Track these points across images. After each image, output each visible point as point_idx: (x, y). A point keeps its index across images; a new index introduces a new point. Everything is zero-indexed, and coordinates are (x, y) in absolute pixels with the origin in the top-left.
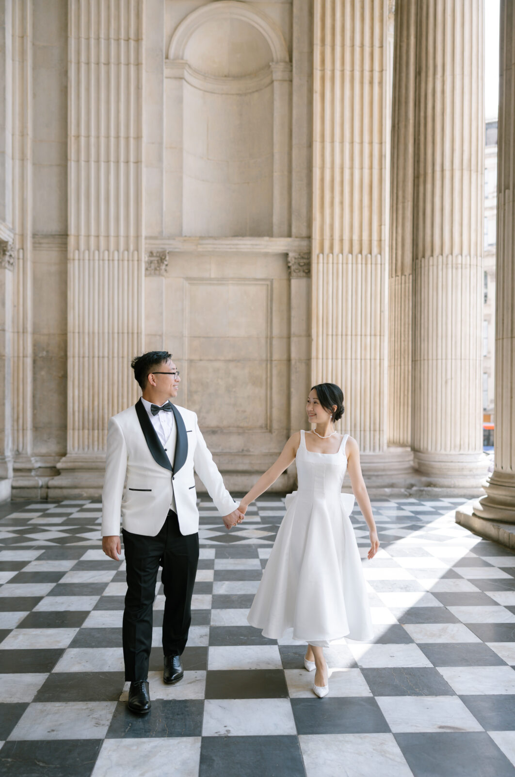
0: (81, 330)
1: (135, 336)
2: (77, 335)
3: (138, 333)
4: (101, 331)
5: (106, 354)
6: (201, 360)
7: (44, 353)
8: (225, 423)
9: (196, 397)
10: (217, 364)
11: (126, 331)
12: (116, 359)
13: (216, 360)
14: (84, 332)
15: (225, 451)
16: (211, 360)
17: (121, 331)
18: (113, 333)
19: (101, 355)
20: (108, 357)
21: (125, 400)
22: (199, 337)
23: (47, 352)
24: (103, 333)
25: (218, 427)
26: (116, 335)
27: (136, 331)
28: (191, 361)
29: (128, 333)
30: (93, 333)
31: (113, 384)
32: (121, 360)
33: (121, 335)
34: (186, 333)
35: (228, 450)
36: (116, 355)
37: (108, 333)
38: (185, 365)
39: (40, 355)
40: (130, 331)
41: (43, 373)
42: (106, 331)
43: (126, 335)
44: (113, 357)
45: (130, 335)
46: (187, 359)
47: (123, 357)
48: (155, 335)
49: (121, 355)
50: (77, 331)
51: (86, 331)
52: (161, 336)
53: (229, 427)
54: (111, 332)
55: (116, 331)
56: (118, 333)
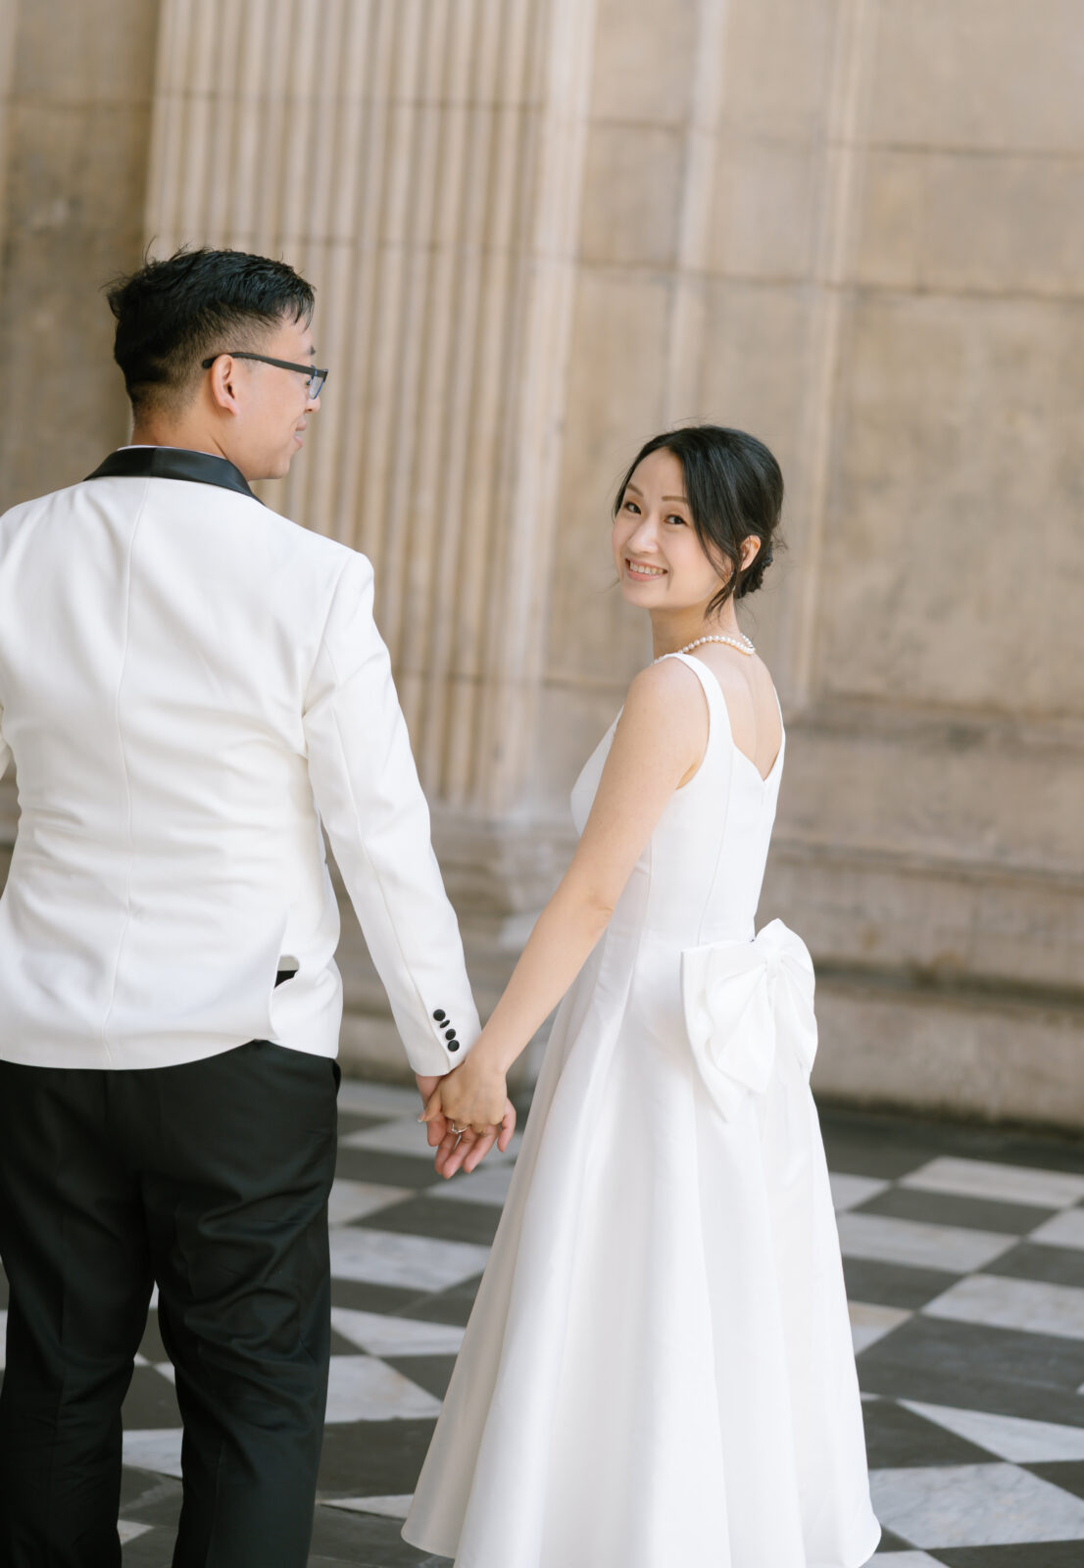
0: (226, 85)
1: (511, 120)
2: (200, 110)
3: (524, 108)
4: (328, 92)
5: (345, 226)
6: (921, 290)
7: (59, 213)
8: (1039, 688)
9: (878, 516)
10: (1019, 322)
11: (459, 93)
12: (394, 257)
13: (1013, 294)
14: (238, 97)
15: (1015, 860)
16: (976, 295)
17: (433, 92)
18: (392, 103)
19: (319, 229)
20: (355, 243)
21: (427, 500)
22: (924, 149)
23: (75, 203)
24: (340, 101)
25: (990, 708)
26: (405, 116)
27: (513, 95)
28: (863, 295)
29: (471, 105)
30: (289, 101)
31: (369, 402)
32: (421, 260)
33: (431, 116)
34: (845, 118)
35: (1030, 857)
36: (396, 232)
37: (367, 102)
38: (827, 315)
39: (38, 220)
40: (486, 93)
41: (44, 320)
42: (355, 87)
43: (458, 118)
44: (382, 244)
45: (484, 118)
46: (837, 275)
47: (434, 247)
48: (642, 126)
49: (422, 235)
50: (203, 83)
51: (252, 87)
52: (679, 131)
53: (1060, 713)
54: (380, 93)
55: (407, 89)
56: (419, 104)
